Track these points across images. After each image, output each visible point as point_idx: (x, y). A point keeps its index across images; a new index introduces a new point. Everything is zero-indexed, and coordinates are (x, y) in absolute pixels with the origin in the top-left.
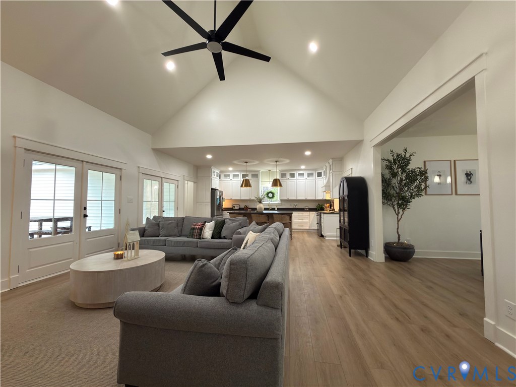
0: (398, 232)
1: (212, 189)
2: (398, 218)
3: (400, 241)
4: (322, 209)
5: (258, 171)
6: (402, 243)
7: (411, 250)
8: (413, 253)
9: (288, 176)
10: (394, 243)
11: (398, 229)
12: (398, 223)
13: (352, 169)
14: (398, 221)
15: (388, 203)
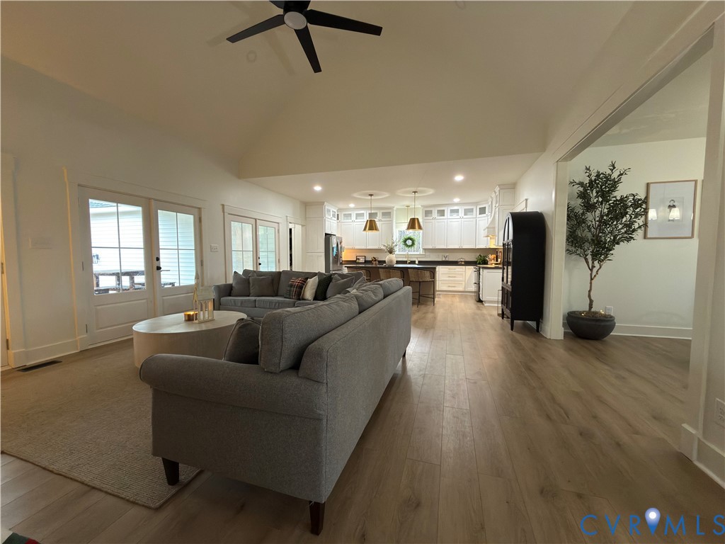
0: (589, 296)
1: (326, 234)
2: (591, 274)
3: (593, 310)
4: (485, 262)
5: (391, 208)
6: (596, 313)
7: (608, 323)
8: (611, 327)
9: (435, 214)
10: (581, 313)
11: (590, 291)
12: (591, 283)
13: (526, 200)
14: (592, 279)
15: (578, 252)
